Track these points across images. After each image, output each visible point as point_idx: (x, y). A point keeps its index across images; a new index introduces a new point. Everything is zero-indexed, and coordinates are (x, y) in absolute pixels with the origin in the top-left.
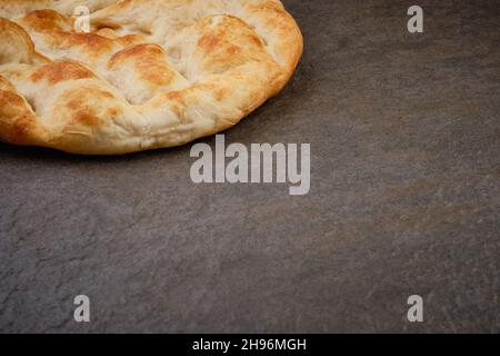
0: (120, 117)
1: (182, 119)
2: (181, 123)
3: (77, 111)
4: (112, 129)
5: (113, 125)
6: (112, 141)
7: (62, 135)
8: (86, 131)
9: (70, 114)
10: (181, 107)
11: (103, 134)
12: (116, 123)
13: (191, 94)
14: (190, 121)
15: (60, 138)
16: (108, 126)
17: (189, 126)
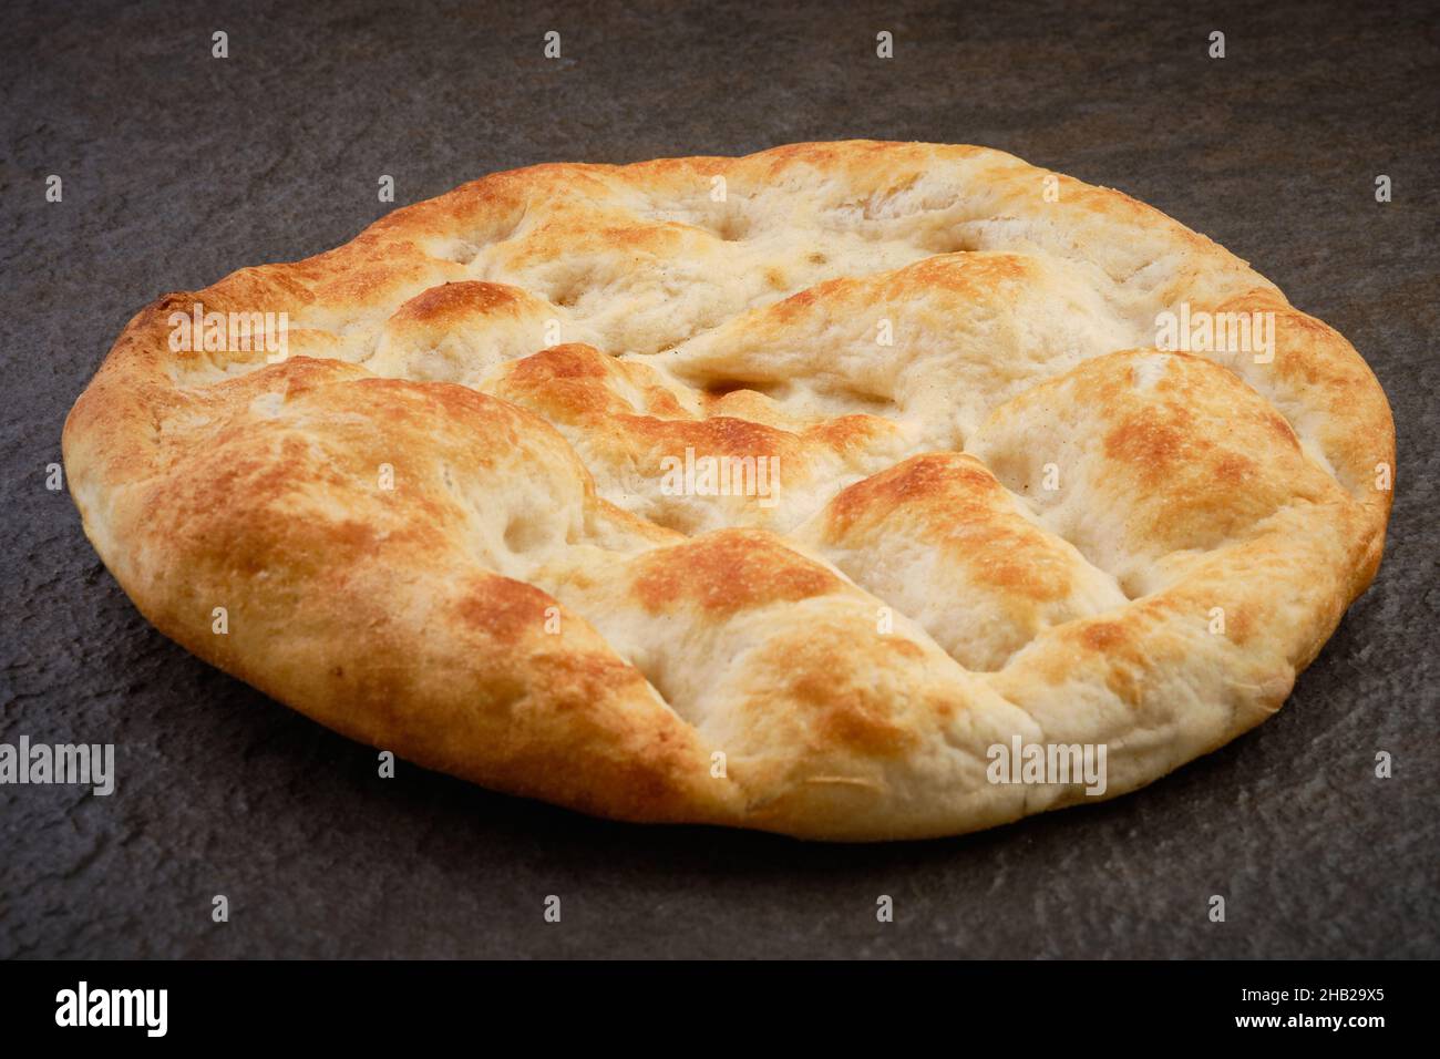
0: (962, 722)
1: (1144, 712)
2: (1140, 723)
3: (828, 710)
4: (945, 760)
5: (945, 750)
6: (944, 798)
7: (788, 787)
8: (866, 773)
9: (806, 721)
10: (1137, 674)
11: (918, 780)
12: (954, 741)
13: (1157, 630)
14: (1167, 718)
15: (781, 801)
16: (933, 752)
17: (1165, 731)
